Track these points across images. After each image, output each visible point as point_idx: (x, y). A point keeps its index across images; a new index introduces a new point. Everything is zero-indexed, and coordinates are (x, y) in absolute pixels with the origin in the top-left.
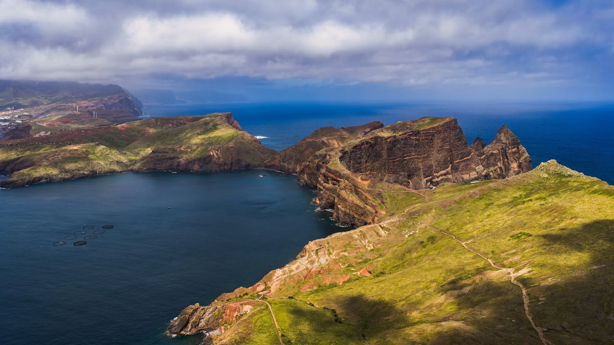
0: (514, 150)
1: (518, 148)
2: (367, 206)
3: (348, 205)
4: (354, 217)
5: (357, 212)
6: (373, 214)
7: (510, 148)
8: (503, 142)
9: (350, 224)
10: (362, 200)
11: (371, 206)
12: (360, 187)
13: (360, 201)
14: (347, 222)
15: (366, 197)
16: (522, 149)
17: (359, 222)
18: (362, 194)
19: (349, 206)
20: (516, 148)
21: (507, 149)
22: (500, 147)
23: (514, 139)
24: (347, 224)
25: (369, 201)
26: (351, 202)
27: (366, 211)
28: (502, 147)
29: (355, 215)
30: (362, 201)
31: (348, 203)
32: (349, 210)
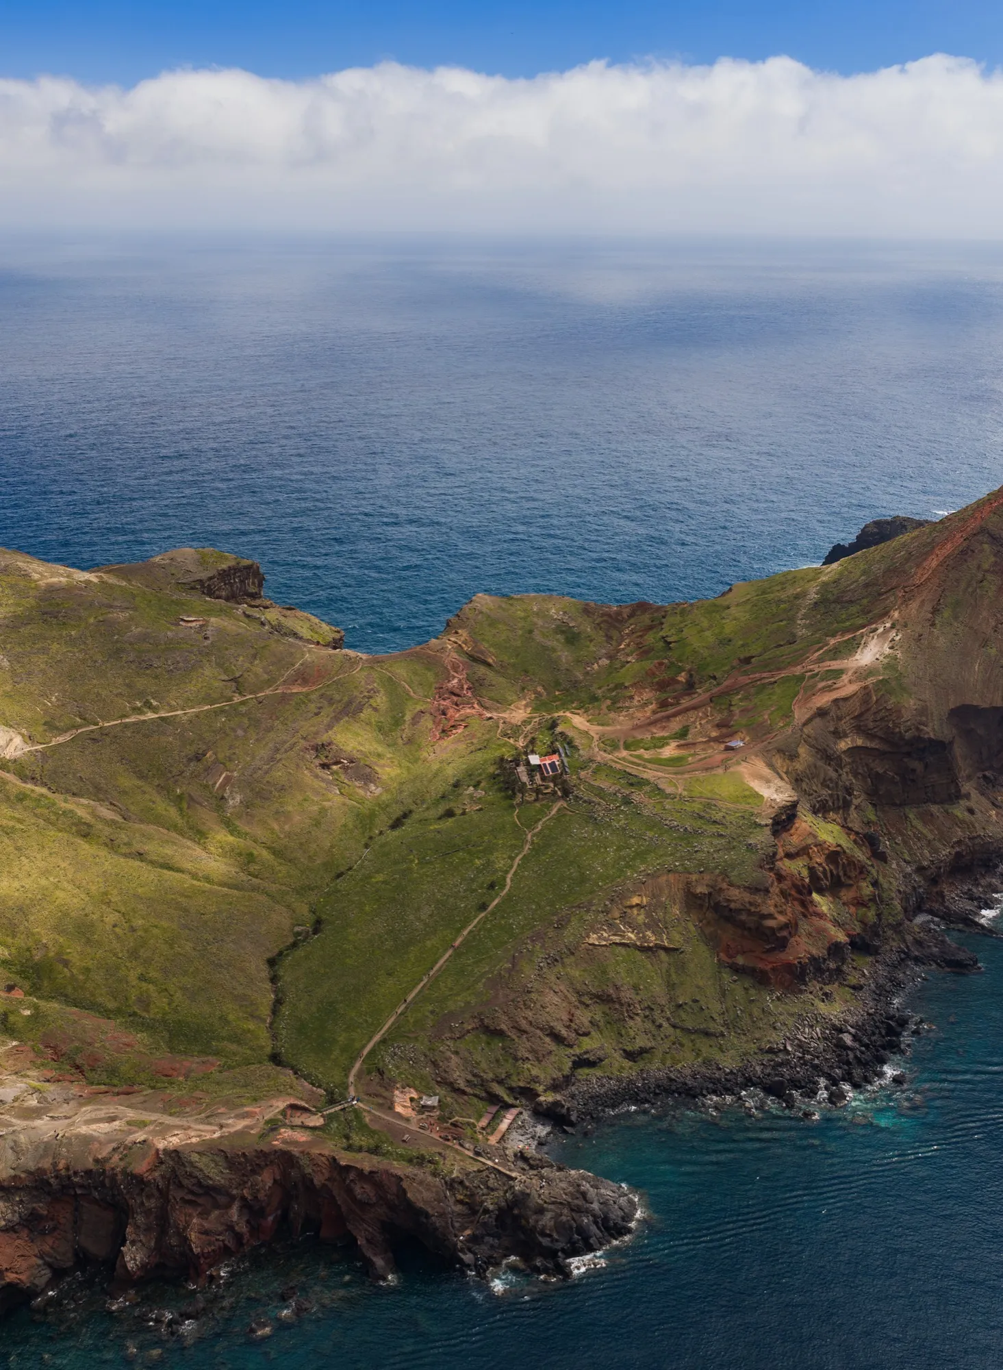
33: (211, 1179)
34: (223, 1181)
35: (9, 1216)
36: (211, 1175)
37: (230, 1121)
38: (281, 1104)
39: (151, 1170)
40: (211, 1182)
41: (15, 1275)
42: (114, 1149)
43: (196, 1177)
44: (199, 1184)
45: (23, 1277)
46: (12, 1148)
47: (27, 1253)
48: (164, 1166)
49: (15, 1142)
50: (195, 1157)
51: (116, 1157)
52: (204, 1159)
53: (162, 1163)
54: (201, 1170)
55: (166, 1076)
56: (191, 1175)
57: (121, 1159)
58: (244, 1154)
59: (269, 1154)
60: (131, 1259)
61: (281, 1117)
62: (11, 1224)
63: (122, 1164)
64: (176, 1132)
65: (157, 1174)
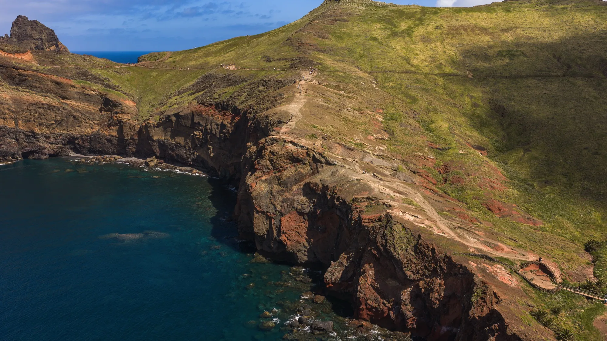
0: (53, 48)
1: (57, 46)
2: (68, 102)
3: (7, 111)
4: (34, 135)
5: (42, 121)
6: (92, 114)
7: (47, 45)
8: (35, 38)
9: (20, 153)
10: (48, 91)
11: (80, 100)
12: (22, 66)
13: (43, 96)
14: (12, 151)
15: (58, 83)
16: (63, 47)
17: (50, 143)
18: (40, 80)
19: (13, 112)
20: (55, 46)
21: (45, 47)
22: (33, 46)
23: (49, 33)
24: (13, 156)
25: (71, 89)
26: (10, 102)
27: (70, 112)
28: (35, 44)
29: (37, 130)
30: (49, 94)
31: (8, 106)
32: (16, 120)
33: (394, 248)
34: (401, 257)
35: (305, 206)
36: (396, 246)
37: (472, 240)
38: (532, 258)
39: (371, 220)
40: (392, 250)
41: (286, 239)
42: (367, 198)
43: (386, 240)
44: (385, 246)
45: (289, 243)
46: (333, 172)
47: (301, 234)
48: (379, 223)
49: (337, 170)
50: (398, 228)
51: (366, 204)
52: (403, 234)
53: (380, 220)
54: (394, 238)
55: (489, 209)
56: (384, 236)
57: (367, 207)
58: (433, 250)
59: (455, 265)
60: (331, 272)
61: (519, 264)
62: (303, 211)
63: (364, 209)
64: (419, 216)
65: (372, 225)
